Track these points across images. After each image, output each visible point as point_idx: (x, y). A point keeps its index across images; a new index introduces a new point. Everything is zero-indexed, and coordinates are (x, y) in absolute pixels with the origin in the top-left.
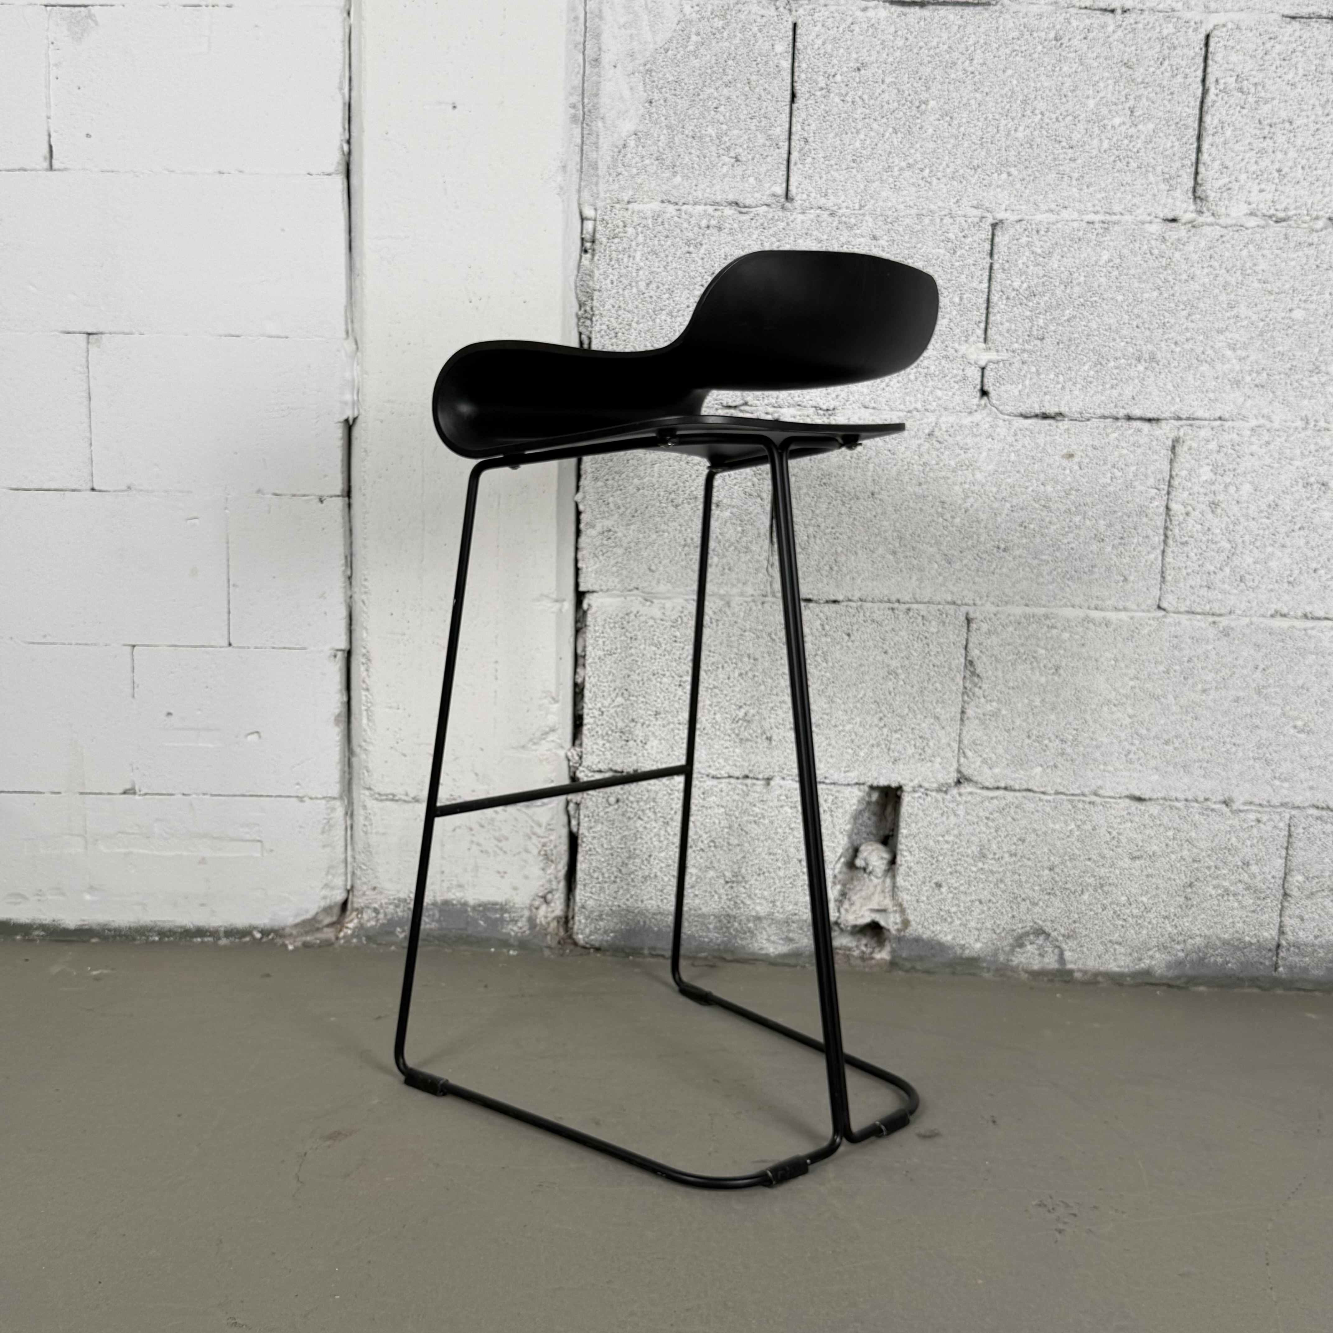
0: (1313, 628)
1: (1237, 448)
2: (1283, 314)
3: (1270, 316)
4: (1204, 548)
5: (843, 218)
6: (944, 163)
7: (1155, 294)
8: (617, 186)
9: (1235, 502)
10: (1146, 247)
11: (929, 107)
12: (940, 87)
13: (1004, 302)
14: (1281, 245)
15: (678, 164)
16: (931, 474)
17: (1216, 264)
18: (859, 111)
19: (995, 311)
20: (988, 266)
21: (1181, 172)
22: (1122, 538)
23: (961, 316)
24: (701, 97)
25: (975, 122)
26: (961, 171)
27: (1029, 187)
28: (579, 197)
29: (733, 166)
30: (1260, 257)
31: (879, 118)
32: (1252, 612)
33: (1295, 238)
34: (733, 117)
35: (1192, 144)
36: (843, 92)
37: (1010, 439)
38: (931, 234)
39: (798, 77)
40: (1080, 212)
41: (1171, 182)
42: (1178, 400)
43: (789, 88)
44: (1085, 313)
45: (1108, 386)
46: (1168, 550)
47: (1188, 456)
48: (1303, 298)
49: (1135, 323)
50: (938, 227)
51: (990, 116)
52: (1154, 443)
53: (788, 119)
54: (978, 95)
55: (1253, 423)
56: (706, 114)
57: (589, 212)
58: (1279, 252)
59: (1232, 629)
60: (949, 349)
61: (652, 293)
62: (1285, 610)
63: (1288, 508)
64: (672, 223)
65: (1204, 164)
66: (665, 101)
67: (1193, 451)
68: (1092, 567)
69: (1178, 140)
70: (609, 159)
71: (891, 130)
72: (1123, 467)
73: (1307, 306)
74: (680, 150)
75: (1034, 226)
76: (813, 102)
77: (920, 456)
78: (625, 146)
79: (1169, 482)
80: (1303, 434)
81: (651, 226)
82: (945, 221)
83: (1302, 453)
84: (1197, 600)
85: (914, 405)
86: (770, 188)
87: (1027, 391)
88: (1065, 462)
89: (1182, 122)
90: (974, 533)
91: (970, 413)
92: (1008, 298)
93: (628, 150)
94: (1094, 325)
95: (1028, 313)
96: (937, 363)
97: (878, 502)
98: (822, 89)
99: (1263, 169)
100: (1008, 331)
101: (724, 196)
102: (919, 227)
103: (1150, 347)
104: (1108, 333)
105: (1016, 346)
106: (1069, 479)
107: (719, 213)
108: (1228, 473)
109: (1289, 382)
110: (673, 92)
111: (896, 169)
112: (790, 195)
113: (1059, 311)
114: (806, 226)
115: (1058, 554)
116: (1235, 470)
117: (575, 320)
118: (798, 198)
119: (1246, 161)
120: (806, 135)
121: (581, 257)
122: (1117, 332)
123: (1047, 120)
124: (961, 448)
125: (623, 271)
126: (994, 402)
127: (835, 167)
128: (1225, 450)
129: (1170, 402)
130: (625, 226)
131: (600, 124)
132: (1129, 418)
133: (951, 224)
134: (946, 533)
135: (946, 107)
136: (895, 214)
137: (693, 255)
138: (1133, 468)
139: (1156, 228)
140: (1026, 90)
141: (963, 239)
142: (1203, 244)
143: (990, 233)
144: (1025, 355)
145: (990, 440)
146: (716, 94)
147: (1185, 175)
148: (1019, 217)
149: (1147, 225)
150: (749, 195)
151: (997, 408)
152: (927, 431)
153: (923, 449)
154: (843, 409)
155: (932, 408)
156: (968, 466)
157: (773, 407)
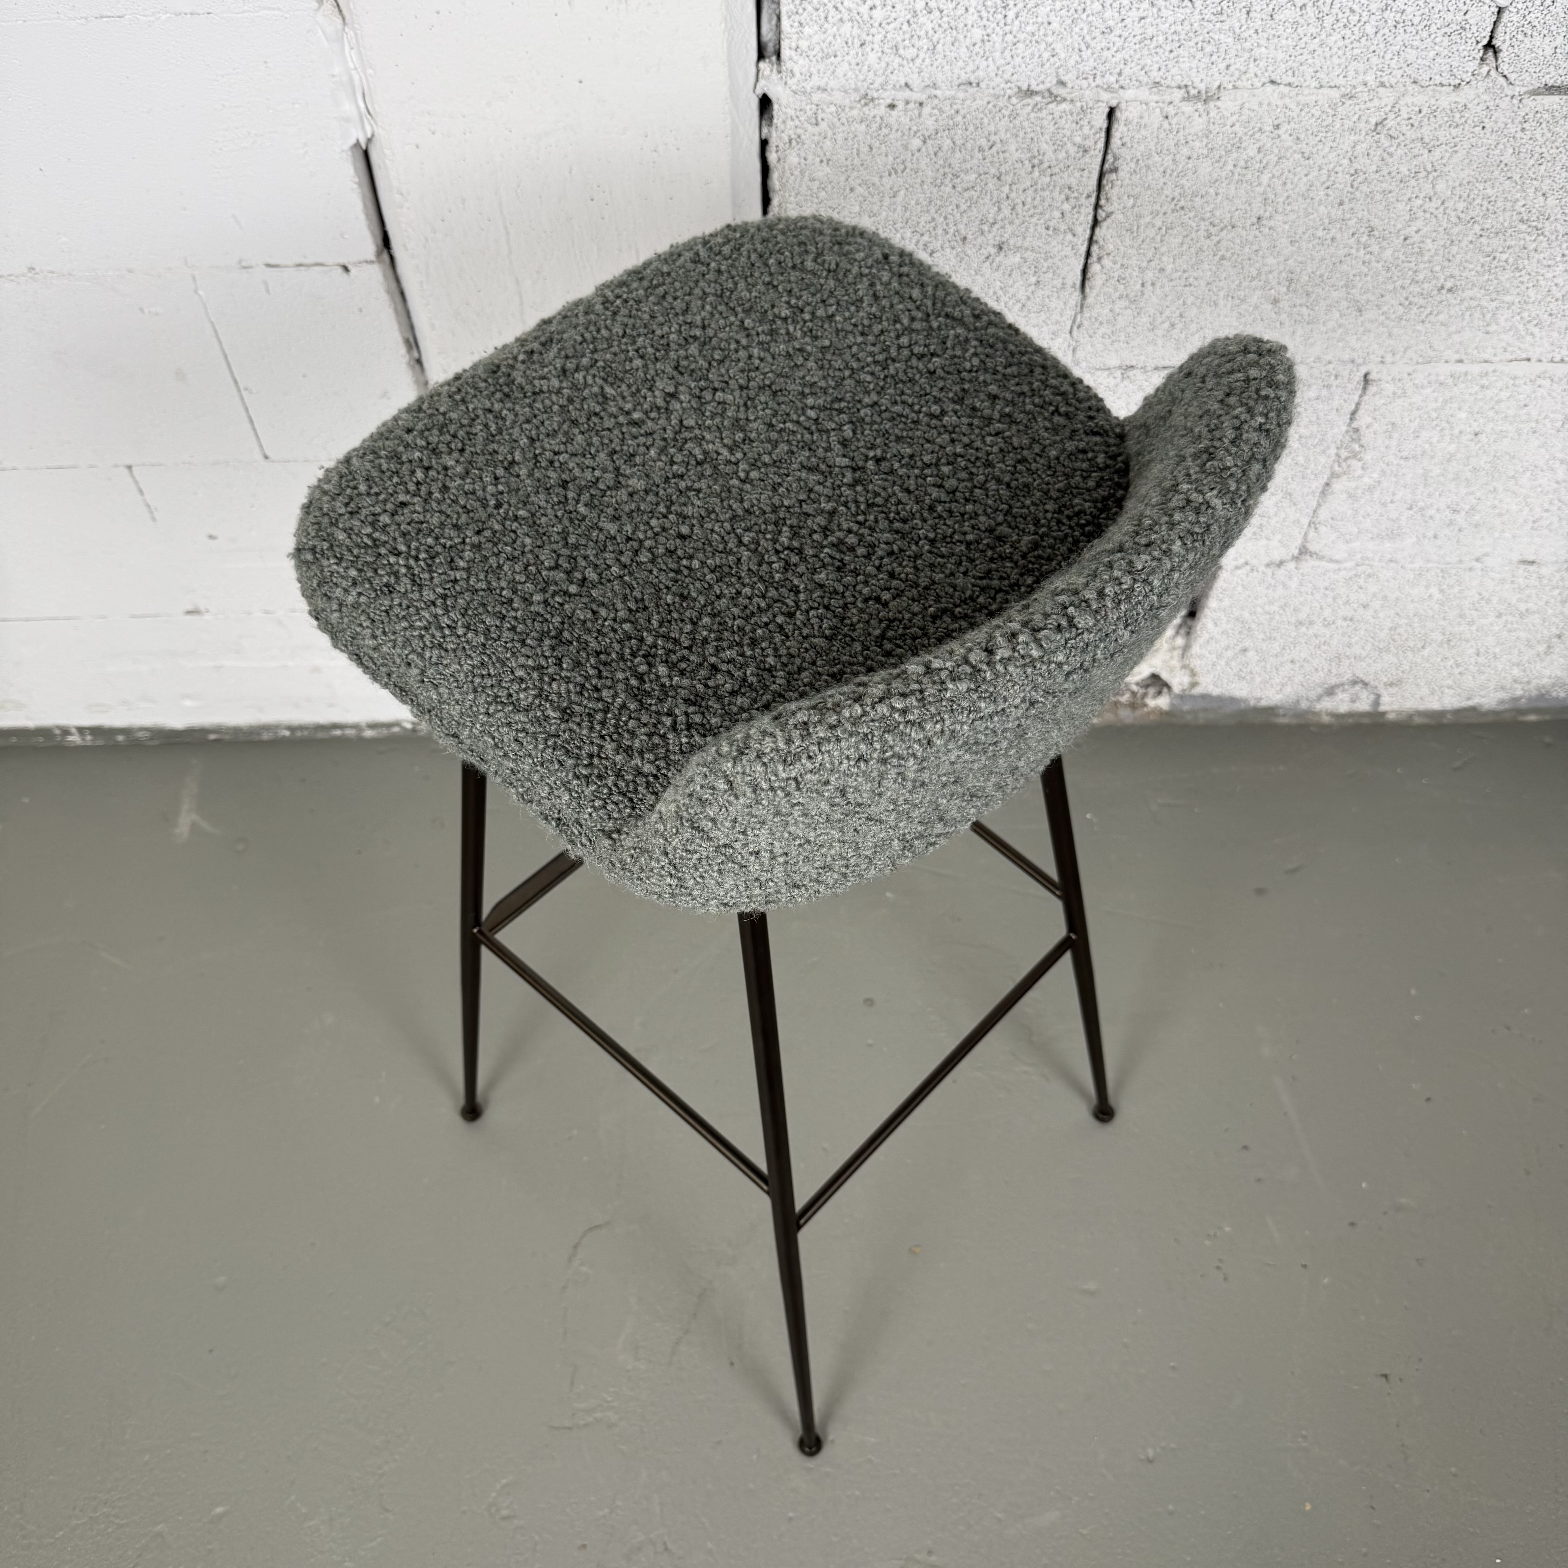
91: (1457, 86)
126: (1506, 68)
151: (1505, 76)
152: (1373, 121)
153: (1361, 148)
154: (1235, 87)
155: (1393, 81)
156: (1429, 173)
157: (1109, 89)
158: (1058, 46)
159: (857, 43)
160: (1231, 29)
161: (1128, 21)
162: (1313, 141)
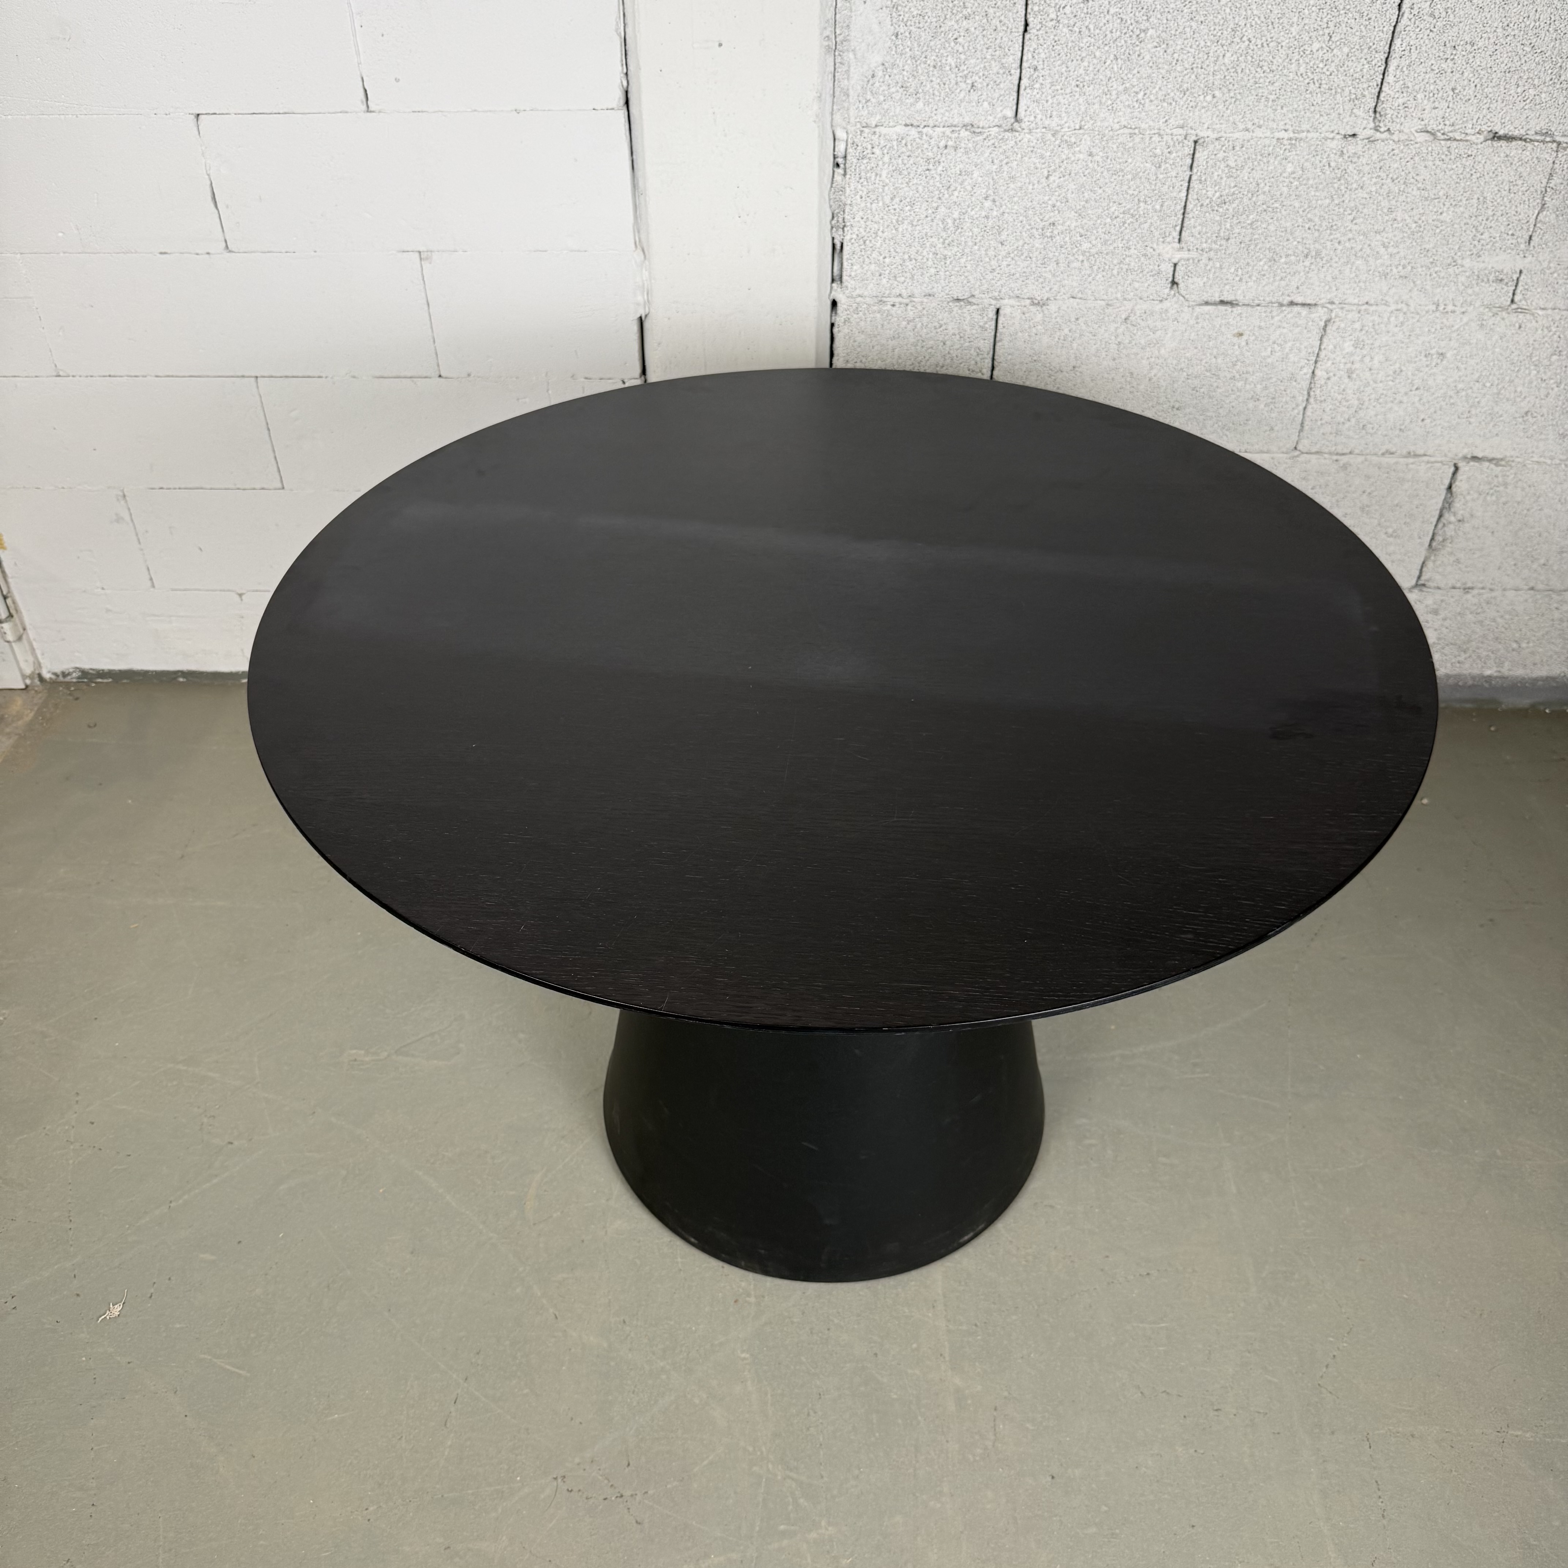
0: (1412, 464)
1: (1377, 327)
2: (1435, 217)
3: (1423, 218)
4: (1338, 404)
5: (1065, 137)
6: (1158, 87)
7: (1328, 201)
8: (866, 112)
9: (1368, 369)
10: (1325, 160)
11: (1148, 35)
12: (1159, 16)
13: (1199, 208)
14: (1443, 157)
15: (920, 91)
16: (1124, 351)
17: (1383, 175)
18: (1085, 41)
19: (1190, 216)
20: (1187, 179)
21: (1366, 93)
22: (1273, 398)
23: (1161, 221)
24: (942, 29)
25: (1189, 49)
26: (1172, 94)
27: (1230, 107)
28: (832, 119)
29: (969, 91)
30: (1422, 168)
31: (1102, 47)
32: (1368, 451)
33: (1456, 151)
34: (971, 48)
35: (1379, 66)
36: (1072, 22)
37: (1192, 322)
38: (1140, 151)
39: (1032, 9)
40: (1272, 131)
41: (1356, 102)
42: (1334, 289)
43: (1023, 19)
44: (1267, 218)
45: (1278, 278)
46: (1309, 407)
47: (1335, 334)
48: (1454, 203)
49: (1307, 226)
50: (1147, 144)
51: (1202, 44)
52: (1310, 323)
53: (1021, 49)
54: (1194, 24)
55: (1393, 307)
56: (947, 45)
57: (841, 134)
58: (1440, 163)
59: (1350, 465)
60: (1148, 248)
61: (896, 206)
62: (1394, 450)
63: (1410, 373)
64: (914, 144)
65: (1389, 83)
66: (910, 33)
67: (1340, 330)
68: (1247, 420)
69: (1368, 63)
70: (859, 88)
71: (1112, 57)
72: (1282, 343)
73: (1456, 210)
74: (922, 78)
75: (1231, 143)
76: (1044, 32)
77: (1117, 337)
78: (873, 76)
79: (1318, 354)
80: (1434, 315)
81: (895, 147)
82: (1153, 139)
83: (1429, 330)
84: (1327, 443)
85: (1114, 295)
86: (1001, 111)
87: (1210, 282)
88: (1235, 340)
89: (1375, 46)
90: (1155, 396)
91: (1161, 301)
92: (1202, 205)
93: (876, 79)
94: (1272, 228)
95: (1218, 218)
96: (1137, 260)
97: (1078, 374)
98: (1052, 20)
99: (1440, 88)
100: (1199, 234)
101: (961, 119)
102: (1131, 145)
103: (1317, 245)
104: (1283, 234)
105: (1204, 245)
106: (1237, 353)
107: (956, 135)
108: (1366, 347)
109: (1429, 273)
110: (917, 25)
111: (1114, 93)
112: (1019, 116)
113: (1244, 216)
114: (1032, 144)
115: (1221, 411)
116: (1372, 344)
117: (829, 227)
118: (1026, 120)
119: (1426, 81)
120: (1036, 63)
121: (834, 172)
122: (1292, 234)
123: (1252, 47)
124: (1151, 330)
125: (871, 187)
126: (1183, 292)
127: (1060, 91)
128: (1367, 328)
129: (1328, 291)
130: (873, 148)
131: (851, 55)
132: (1292, 303)
133: (1159, 142)
134: (1131, 396)
135: (1164, 35)
136: (1111, 133)
137: (933, 172)
138: (1290, 344)
139: (1336, 144)
140: (1237, 19)
141: (1168, 155)
142: (1375, 157)
143: (1192, 149)
144: (1212, 254)
145: (1176, 322)
146: (956, 27)
147: (1368, 96)
148: (1219, 135)
149: (1329, 140)
150: (983, 118)
151: (1184, 297)
152: (1124, 317)
153: (1120, 331)
154: (1055, 299)
155: (1130, 297)
156: (1155, 344)
157: (996, 299)
158: (970, 277)
159: (877, 274)
160: (1050, 271)
161: (1002, 267)
162: (1096, 326)
